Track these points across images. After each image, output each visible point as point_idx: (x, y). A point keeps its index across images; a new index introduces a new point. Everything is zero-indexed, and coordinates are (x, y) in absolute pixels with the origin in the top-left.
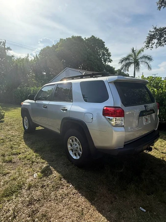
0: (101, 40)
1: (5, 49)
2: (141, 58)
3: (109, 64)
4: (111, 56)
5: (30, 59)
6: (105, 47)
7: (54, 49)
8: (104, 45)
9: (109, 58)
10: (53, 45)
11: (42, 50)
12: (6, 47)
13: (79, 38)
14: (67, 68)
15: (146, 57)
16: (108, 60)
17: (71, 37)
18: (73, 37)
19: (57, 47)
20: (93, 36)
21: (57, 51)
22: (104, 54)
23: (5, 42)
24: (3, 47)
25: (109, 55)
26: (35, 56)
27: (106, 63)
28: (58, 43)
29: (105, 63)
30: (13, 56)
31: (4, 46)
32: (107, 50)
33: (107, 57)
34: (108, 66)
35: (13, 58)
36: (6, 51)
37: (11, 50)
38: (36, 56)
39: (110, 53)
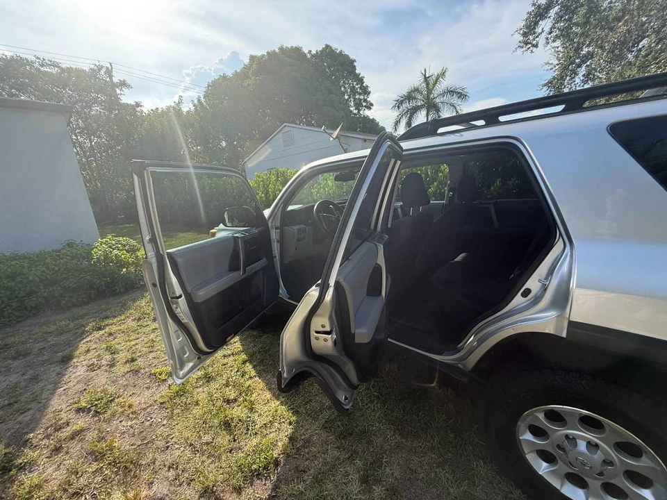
0: (347, 56)
1: (114, 86)
2: (443, 94)
3: (367, 113)
4: (369, 93)
5: (185, 109)
6: (357, 72)
7: (240, 81)
8: (354, 68)
9: (365, 100)
10: (236, 71)
11: (209, 86)
12: (115, 80)
13: (297, 50)
14: (285, 124)
15: (451, 92)
16: (364, 104)
17: (277, 51)
18: (281, 49)
19: (247, 77)
20: (327, 46)
21: (249, 85)
22: (353, 90)
23: (112, 68)
24: (108, 79)
25: (366, 91)
26: (196, 102)
27: (361, 112)
28: (246, 68)
29: (359, 112)
30: (138, 105)
31: (111, 77)
32: (361, 81)
33: (362, 97)
34: (366, 119)
35: (138, 109)
36: (118, 91)
37: (129, 86)
38: (199, 100)
39: (367, 86)
